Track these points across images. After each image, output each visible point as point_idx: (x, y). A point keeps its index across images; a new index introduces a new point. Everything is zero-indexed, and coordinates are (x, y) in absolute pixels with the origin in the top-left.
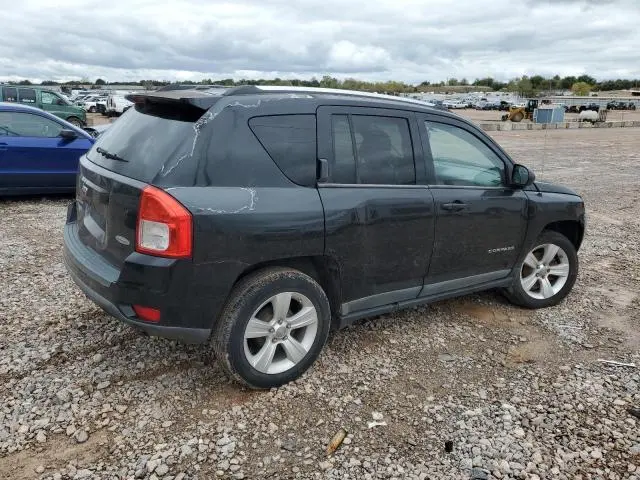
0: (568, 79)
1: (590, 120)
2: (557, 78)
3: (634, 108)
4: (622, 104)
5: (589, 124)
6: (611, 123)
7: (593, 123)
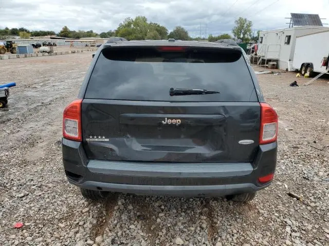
0: (13, 29)
1: (46, 52)
2: (7, 29)
3: (56, 45)
4: (49, 43)
5: (47, 54)
6: (56, 53)
7: (48, 53)
